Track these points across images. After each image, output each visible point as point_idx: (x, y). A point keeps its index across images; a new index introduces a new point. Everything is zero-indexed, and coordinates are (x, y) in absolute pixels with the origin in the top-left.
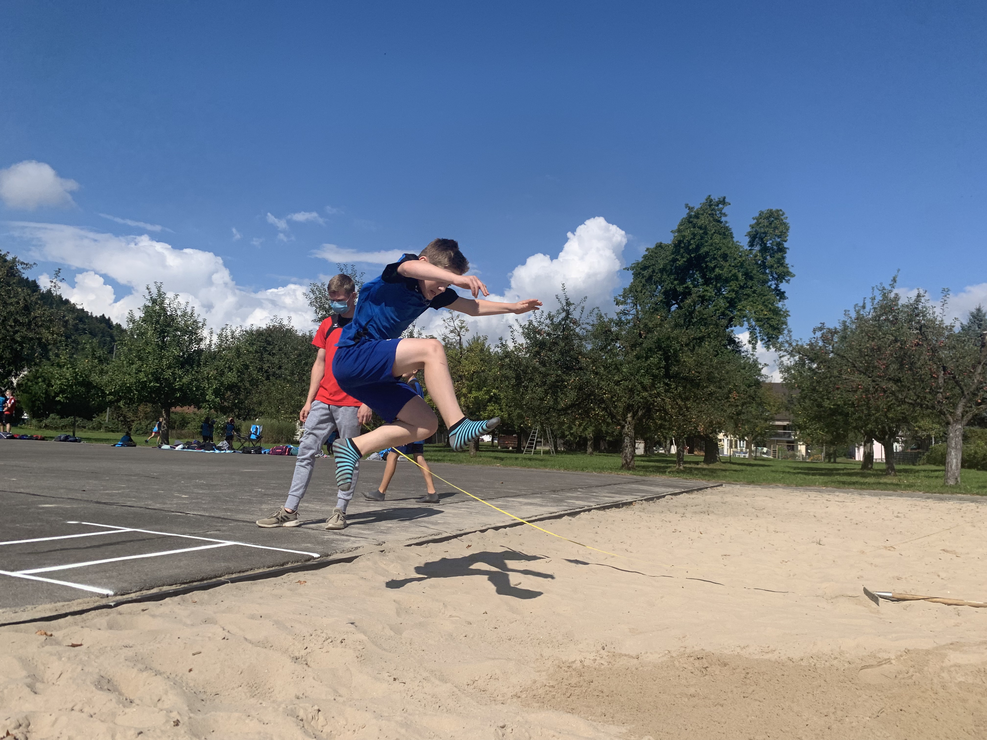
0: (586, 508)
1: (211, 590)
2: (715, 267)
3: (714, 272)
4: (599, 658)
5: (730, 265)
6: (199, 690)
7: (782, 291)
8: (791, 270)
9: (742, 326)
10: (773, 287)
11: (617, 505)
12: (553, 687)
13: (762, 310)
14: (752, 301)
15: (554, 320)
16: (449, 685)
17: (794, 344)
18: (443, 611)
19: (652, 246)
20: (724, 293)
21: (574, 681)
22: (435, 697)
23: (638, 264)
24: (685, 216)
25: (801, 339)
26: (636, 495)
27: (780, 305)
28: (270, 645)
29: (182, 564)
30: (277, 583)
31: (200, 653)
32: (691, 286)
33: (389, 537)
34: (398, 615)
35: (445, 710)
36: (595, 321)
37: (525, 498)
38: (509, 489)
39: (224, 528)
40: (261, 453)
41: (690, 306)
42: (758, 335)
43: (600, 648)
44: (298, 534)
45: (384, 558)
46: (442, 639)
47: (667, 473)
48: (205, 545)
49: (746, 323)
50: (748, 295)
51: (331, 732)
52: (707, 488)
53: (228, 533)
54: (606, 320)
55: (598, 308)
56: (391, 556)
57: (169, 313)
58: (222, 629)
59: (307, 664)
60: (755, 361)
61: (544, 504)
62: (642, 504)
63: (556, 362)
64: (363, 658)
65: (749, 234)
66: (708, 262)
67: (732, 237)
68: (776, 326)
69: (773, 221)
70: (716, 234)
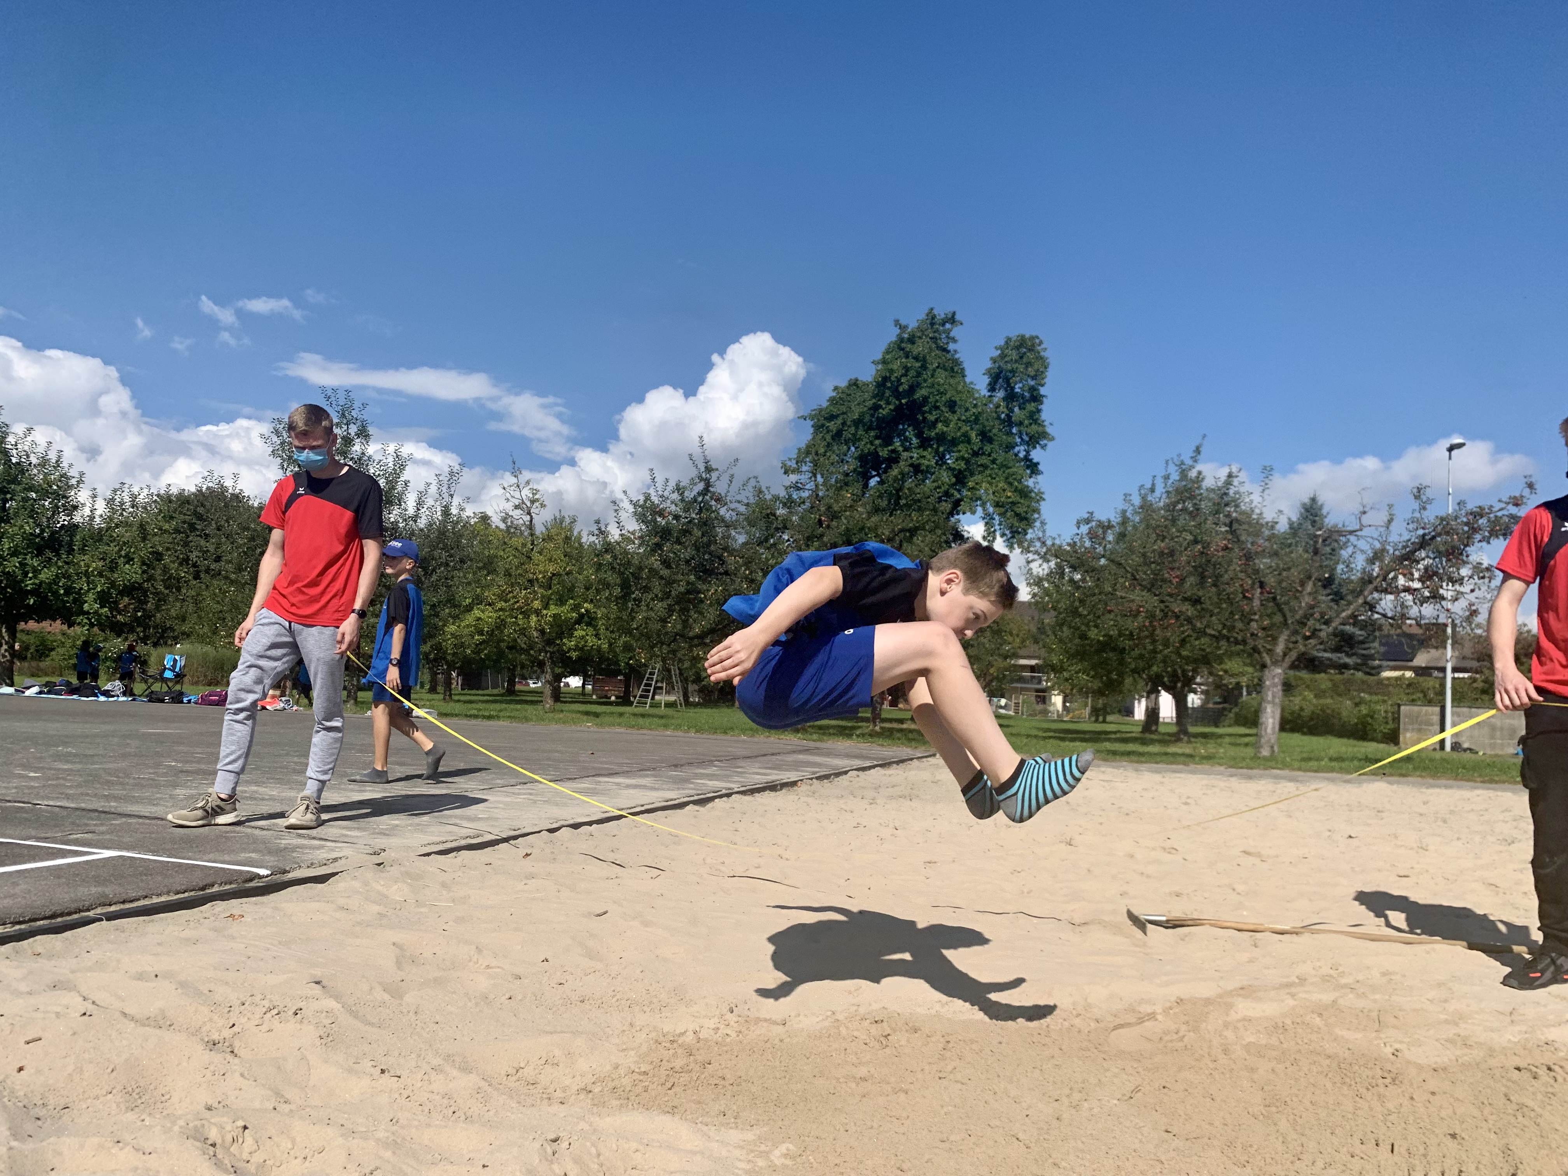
0: (724, 791)
1: (68, 934)
2: (937, 420)
3: (935, 428)
4: (723, 1026)
5: (959, 419)
6: (35, 1102)
7: (1035, 461)
8: (1048, 430)
9: (973, 513)
10: (1022, 455)
11: (773, 787)
12: (645, 1073)
13: (1004, 490)
14: (990, 476)
15: (686, 494)
16: (473, 1077)
17: (1049, 543)
18: (475, 959)
19: (843, 384)
20: (949, 461)
21: (678, 1063)
22: (447, 1097)
23: (821, 410)
24: (894, 339)
25: (1059, 536)
26: (802, 771)
27: (1030, 482)
28: (168, 1023)
29: (17, 890)
30: (192, 919)
31: (40, 1039)
32: (901, 449)
33: (394, 841)
34: (399, 968)
35: (463, 1118)
36: (751, 498)
37: (628, 777)
38: (601, 763)
39: (102, 829)
40: (182, 702)
41: (896, 479)
42: (997, 527)
43: (725, 1010)
44: (235, 837)
45: (383, 875)
46: (469, 1004)
47: (854, 737)
48: (64, 857)
49: (979, 509)
50: (985, 467)
51: (265, 1161)
52: (911, 759)
53: (108, 837)
54: (768, 497)
55: (755, 477)
56: (394, 871)
57: (14, 460)
58: (82, 999)
59: (232, 1052)
61: (657, 786)
62: (811, 785)
63: (687, 562)
64: (330, 1038)
65: (989, 372)
66: (926, 412)
67: (964, 376)
68: (1023, 515)
69: (1025, 353)
70: (940, 370)
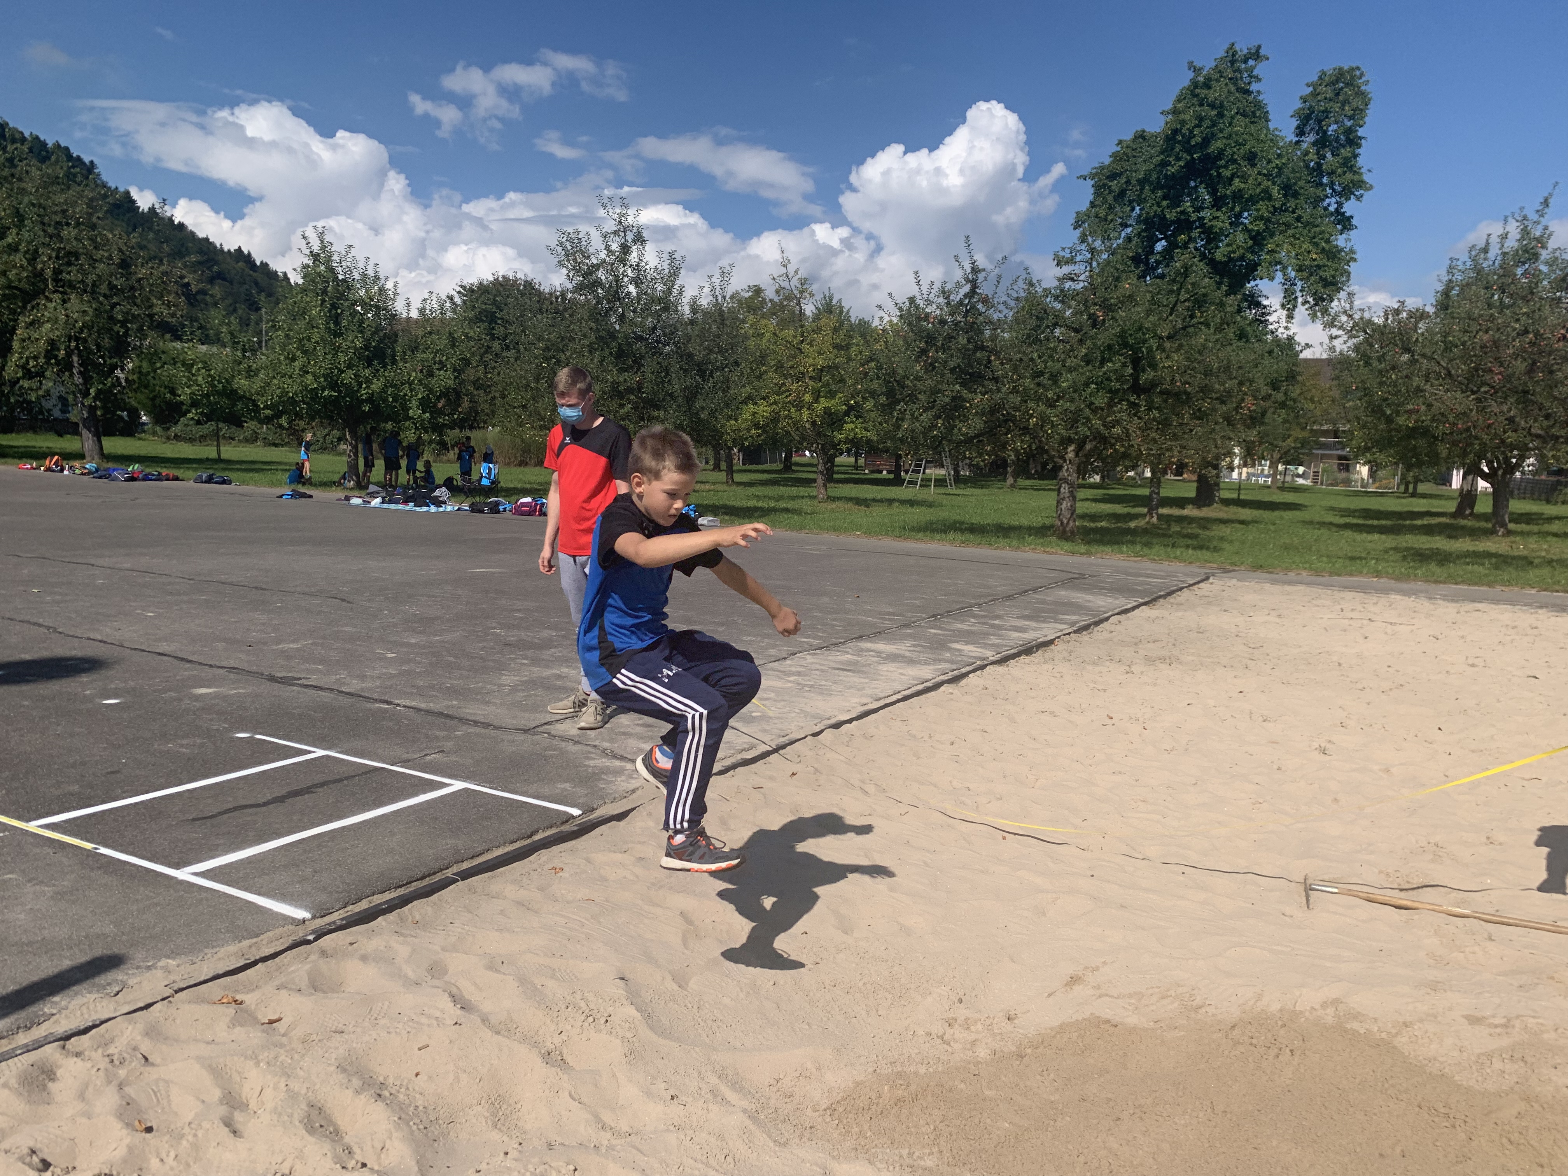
0: (979, 663)
1: (434, 898)
2: (1233, 176)
3: (1231, 185)
5: (1259, 173)
6: (431, 1117)
7: (1347, 214)
8: (1366, 177)
9: (1272, 279)
10: (1332, 209)
11: (1028, 650)
13: (1309, 252)
14: (1293, 236)
15: (951, 298)
17: (1357, 317)
19: (1128, 136)
20: (1246, 221)
23: (1102, 168)
24: (1187, 84)
25: (1369, 308)
26: (1062, 622)
27: (1340, 241)
30: (522, 873)
31: (428, 1046)
32: (1191, 210)
34: (685, 945)
36: (1022, 291)
37: (888, 641)
38: (865, 612)
39: (449, 745)
40: (499, 513)
42: (1299, 294)
48: (425, 792)
49: (1279, 276)
50: (1288, 226)
52: (1181, 589)
53: (454, 758)
55: (1026, 271)
57: (340, 277)
58: (453, 1001)
59: (562, 1063)
60: (1290, 339)
61: (914, 656)
62: (1069, 642)
63: (952, 370)
64: (633, 1055)
65: (1298, 114)
66: (1222, 167)
67: (1267, 120)
68: (1330, 279)
69: (1342, 89)
70: (1239, 117)
